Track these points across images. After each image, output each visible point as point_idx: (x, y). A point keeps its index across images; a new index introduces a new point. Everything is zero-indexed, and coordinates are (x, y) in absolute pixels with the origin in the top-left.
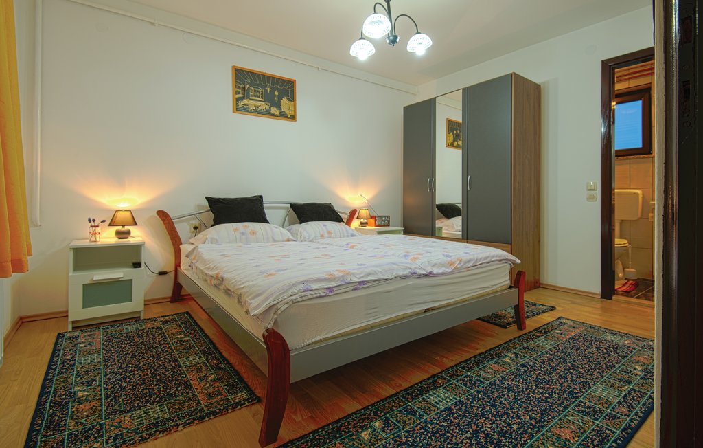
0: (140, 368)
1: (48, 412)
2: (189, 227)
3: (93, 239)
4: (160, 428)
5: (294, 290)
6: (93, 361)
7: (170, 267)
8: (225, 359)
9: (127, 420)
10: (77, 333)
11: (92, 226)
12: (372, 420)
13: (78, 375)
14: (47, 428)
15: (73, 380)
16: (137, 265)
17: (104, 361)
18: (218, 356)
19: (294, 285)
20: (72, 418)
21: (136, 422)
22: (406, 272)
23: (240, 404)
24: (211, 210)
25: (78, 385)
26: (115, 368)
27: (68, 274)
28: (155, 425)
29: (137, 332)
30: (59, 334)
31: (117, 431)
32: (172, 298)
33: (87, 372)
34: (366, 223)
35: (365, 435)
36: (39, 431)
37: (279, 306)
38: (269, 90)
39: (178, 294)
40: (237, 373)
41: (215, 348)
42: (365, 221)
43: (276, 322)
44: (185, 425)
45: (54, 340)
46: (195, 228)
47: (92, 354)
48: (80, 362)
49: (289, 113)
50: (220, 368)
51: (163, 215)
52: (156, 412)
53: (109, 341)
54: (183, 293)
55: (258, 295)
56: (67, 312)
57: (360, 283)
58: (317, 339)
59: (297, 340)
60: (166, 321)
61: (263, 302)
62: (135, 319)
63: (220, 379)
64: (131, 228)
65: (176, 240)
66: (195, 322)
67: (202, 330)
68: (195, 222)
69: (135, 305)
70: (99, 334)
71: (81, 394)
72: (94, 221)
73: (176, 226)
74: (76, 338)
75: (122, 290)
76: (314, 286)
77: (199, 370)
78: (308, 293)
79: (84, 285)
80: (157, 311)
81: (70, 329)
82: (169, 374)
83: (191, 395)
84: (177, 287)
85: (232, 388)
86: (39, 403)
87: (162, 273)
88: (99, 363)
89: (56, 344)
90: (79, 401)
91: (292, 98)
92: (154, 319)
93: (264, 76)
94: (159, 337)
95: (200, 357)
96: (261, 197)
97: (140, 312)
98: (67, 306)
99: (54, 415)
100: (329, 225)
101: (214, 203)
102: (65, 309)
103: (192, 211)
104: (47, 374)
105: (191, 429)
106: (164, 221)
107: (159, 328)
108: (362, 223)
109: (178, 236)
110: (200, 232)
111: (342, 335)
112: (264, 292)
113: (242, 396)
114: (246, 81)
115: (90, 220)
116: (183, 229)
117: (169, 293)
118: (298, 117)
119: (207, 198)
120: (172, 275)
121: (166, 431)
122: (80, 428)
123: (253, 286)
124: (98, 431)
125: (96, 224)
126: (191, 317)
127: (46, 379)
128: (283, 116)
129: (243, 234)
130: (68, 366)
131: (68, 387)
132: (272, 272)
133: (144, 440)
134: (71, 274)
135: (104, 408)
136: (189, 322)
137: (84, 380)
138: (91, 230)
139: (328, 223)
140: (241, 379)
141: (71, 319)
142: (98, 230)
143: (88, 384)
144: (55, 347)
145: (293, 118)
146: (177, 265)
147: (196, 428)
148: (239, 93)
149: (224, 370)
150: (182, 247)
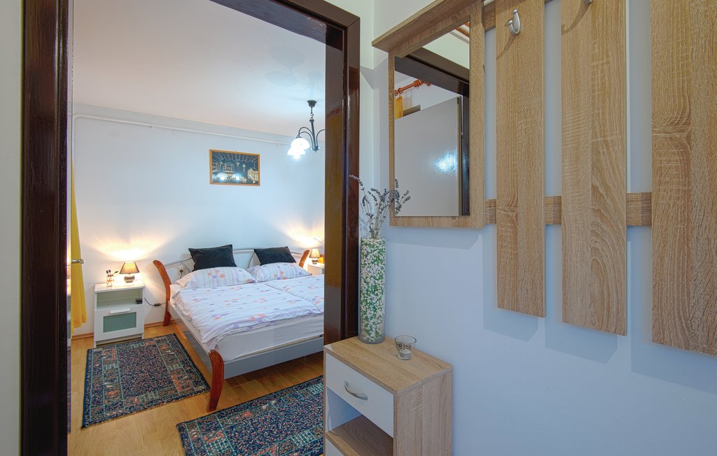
0: (142, 372)
1: (92, 396)
2: (176, 271)
3: (110, 284)
4: (154, 404)
5: (227, 328)
6: (113, 368)
7: (163, 301)
8: (195, 366)
9: (136, 400)
10: (100, 350)
11: (108, 276)
12: (270, 400)
13: (105, 376)
14: (93, 403)
15: (103, 379)
16: (139, 302)
17: (120, 367)
18: (191, 364)
19: (228, 325)
20: (105, 398)
21: (141, 400)
22: (305, 313)
23: (200, 392)
24: (192, 258)
25: (106, 381)
26: (127, 371)
27: (94, 309)
28: (152, 402)
29: (139, 348)
30: (88, 350)
31: (131, 405)
32: (164, 322)
33: (110, 374)
34: (317, 261)
35: (264, 407)
36: (89, 405)
37: (218, 338)
38: (238, 164)
39: (168, 320)
40: (201, 375)
41: (190, 359)
42: (316, 259)
43: (216, 346)
44: (168, 402)
45: (86, 354)
46: (181, 271)
47: (112, 363)
48: (105, 368)
49: (254, 179)
50: (191, 372)
51: (157, 263)
52: (151, 396)
53: (121, 354)
54: (171, 319)
55: (207, 332)
56: (93, 334)
57: (271, 322)
58: (242, 355)
59: (228, 356)
60: (159, 340)
61: (209, 335)
62: (138, 339)
63: (191, 378)
64: (135, 275)
65: (167, 282)
66: (179, 341)
67: (183, 347)
68: (181, 267)
69: (138, 330)
70: (115, 350)
71: (108, 386)
72: (110, 271)
73: (167, 270)
74: (100, 352)
75: (129, 319)
76: (240, 325)
77: (179, 373)
78: (236, 330)
79: (104, 317)
80: (153, 333)
81: (95, 347)
82: (160, 375)
83: (172, 387)
84: (168, 315)
85: (197, 383)
86: (85, 391)
87: (157, 305)
88: (117, 369)
89: (88, 357)
90: (108, 390)
91: (256, 167)
92: (151, 339)
93: (234, 154)
94: (154, 352)
95: (180, 365)
96: (231, 246)
97: (141, 334)
98: (93, 330)
99: (95, 397)
100: (282, 266)
101: (194, 252)
102: (92, 332)
103: (178, 259)
104: (86, 375)
105: (171, 404)
106: (158, 268)
107: (154, 346)
108: (313, 261)
109: (168, 278)
110: (185, 274)
111: (259, 353)
112: (211, 329)
113: (203, 387)
114: (220, 160)
115: (107, 272)
116: (172, 272)
117: (162, 319)
118: (261, 182)
119: (189, 249)
120: (164, 306)
121: (157, 405)
122: (110, 403)
123: (205, 326)
124: (121, 405)
125: (112, 273)
126: (176, 337)
127: (86, 378)
128: (250, 182)
129: (215, 277)
130: (98, 371)
131: (100, 382)
132: (219, 316)
133: (145, 409)
134: (95, 310)
135: (123, 394)
136: (175, 340)
137: (109, 379)
138: (108, 278)
139: (281, 265)
140: (203, 379)
141: (96, 339)
142: (112, 278)
143: (112, 381)
144: (87, 359)
145: (257, 183)
146: (168, 299)
147: (174, 405)
148: (214, 169)
149: (194, 373)
150: (171, 286)
